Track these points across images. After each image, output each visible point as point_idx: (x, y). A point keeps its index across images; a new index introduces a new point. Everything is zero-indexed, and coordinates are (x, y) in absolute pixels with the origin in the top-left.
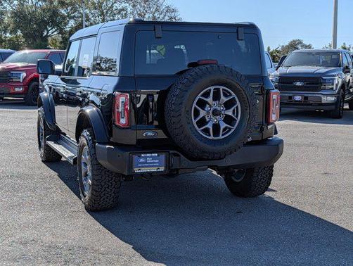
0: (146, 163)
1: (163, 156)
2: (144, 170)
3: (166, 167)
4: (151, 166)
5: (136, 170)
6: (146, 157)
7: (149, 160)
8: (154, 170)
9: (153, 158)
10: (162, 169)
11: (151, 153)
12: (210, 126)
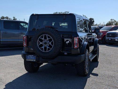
1: (35, 56)
2: (29, 60)
5: (27, 60)
6: (30, 56)
8: (32, 60)
9: (32, 57)
10: (35, 61)
12: (43, 47)
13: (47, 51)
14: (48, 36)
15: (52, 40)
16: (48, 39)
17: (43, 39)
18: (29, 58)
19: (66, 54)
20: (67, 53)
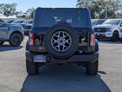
0: (38, 58)
1: (45, 57)
2: (38, 61)
3: (46, 61)
4: (40, 60)
5: (35, 61)
6: (38, 57)
7: (40, 58)
8: (42, 61)
9: (41, 57)
10: (45, 61)
11: (40, 55)
12: (58, 46)
13: (63, 51)
14: (64, 33)
15: (69, 38)
16: (64, 36)
17: (58, 36)
18: (38, 59)
19: (81, 52)
20: (83, 51)
